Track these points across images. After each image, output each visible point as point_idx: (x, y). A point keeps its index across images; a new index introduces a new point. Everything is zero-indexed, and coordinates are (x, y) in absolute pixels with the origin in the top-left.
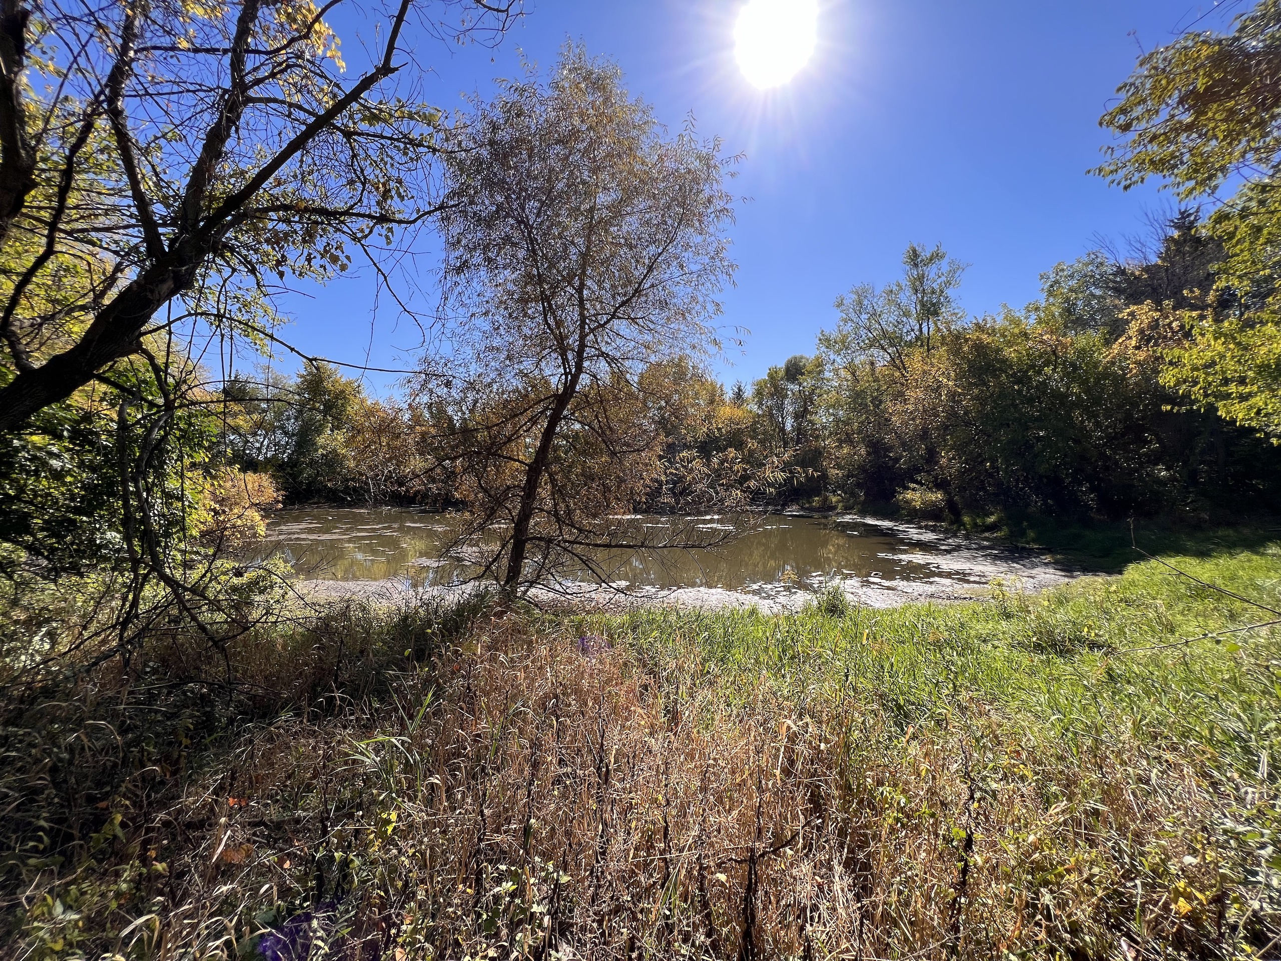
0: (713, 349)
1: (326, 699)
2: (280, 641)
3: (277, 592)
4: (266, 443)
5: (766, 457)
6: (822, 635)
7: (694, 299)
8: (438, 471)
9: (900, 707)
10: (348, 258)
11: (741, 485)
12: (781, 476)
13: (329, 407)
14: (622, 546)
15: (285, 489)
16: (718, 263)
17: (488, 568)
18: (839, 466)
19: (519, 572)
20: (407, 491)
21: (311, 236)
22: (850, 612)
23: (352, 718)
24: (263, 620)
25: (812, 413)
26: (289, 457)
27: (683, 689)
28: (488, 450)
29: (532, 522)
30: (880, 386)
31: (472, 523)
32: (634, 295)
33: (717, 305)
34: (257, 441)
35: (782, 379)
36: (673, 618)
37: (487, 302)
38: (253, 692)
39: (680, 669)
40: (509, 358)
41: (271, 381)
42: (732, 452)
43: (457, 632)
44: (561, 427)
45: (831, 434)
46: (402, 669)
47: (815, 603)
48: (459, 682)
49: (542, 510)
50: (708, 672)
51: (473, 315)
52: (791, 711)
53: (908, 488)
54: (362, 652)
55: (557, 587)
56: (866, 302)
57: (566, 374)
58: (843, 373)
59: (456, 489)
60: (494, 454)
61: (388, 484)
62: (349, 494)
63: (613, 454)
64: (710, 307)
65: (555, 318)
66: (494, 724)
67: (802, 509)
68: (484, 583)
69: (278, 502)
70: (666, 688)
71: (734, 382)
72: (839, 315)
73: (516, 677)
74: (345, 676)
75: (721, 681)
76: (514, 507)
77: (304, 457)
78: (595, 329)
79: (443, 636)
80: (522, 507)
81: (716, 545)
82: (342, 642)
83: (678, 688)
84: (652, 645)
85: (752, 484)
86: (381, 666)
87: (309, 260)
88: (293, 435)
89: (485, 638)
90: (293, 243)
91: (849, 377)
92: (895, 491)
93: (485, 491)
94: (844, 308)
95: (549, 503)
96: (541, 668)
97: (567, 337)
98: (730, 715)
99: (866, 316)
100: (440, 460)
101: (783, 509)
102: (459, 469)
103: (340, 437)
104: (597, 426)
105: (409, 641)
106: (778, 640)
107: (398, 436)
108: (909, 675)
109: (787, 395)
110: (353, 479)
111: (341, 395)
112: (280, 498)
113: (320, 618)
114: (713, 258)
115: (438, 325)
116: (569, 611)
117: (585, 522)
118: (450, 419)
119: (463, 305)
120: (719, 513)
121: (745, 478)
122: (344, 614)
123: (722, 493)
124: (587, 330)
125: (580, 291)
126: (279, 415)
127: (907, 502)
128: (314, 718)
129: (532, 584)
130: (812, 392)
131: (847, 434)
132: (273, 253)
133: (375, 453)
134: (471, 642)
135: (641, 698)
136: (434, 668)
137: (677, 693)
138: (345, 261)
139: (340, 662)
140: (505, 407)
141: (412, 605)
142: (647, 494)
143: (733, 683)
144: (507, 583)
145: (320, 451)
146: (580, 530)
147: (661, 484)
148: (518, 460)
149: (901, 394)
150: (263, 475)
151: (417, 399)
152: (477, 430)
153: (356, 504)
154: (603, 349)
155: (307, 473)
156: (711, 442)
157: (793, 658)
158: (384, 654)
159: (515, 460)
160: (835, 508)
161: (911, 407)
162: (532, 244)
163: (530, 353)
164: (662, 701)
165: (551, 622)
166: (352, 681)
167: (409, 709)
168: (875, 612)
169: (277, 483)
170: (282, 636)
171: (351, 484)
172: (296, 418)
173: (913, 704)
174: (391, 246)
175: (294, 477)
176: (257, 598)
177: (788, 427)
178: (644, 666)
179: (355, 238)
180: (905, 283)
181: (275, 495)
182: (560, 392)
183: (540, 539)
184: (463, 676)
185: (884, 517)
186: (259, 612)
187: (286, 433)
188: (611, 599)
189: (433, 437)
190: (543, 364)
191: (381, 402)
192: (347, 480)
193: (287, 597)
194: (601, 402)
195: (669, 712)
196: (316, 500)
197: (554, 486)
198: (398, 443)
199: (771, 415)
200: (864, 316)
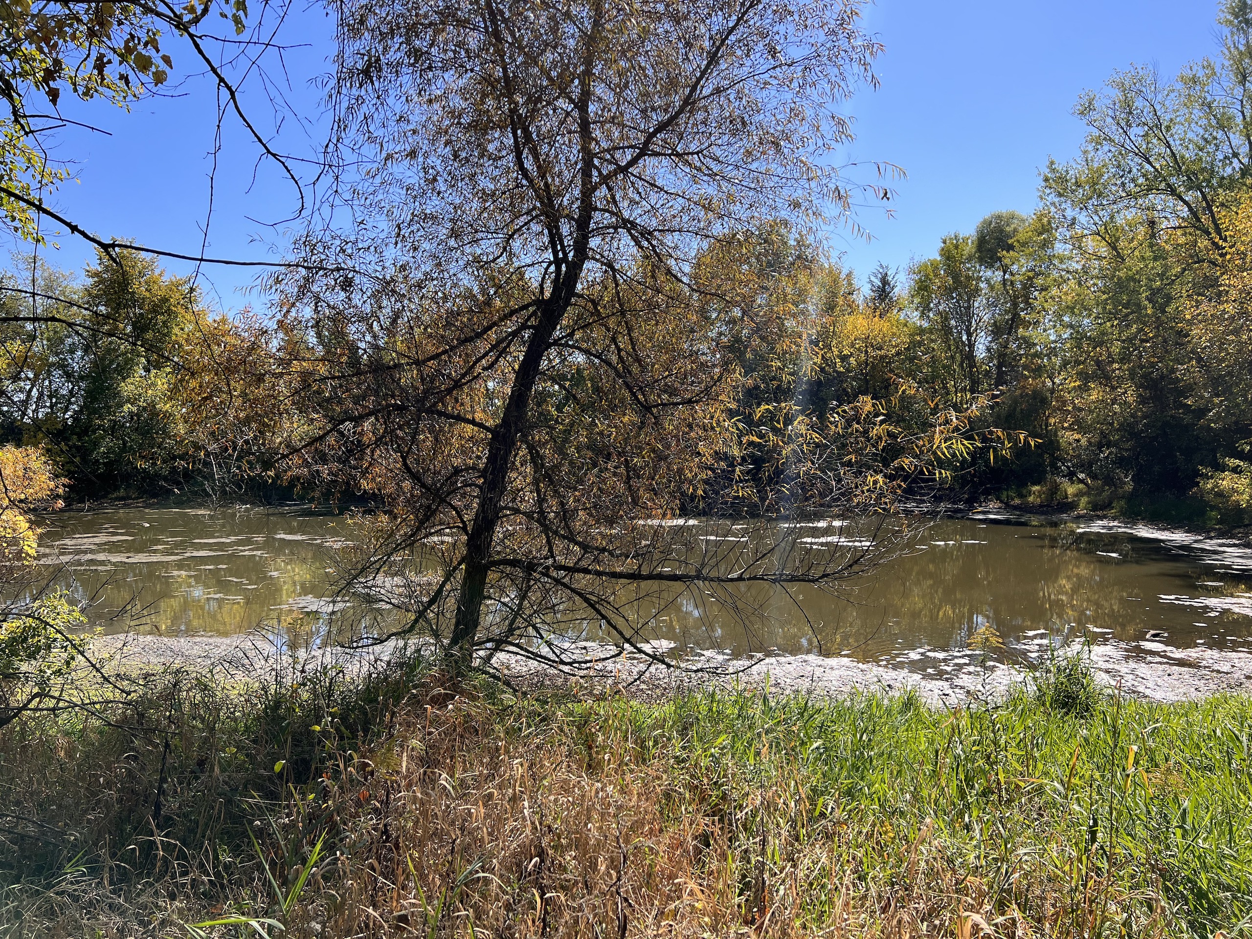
0: (830, 209)
1: (141, 845)
2: (62, 741)
3: (58, 656)
4: (35, 393)
5: (934, 412)
6: (1046, 750)
7: (795, 113)
8: (331, 440)
9: (1201, 895)
10: (167, 60)
11: (886, 465)
12: (962, 447)
13: (141, 327)
14: (661, 577)
15: (69, 474)
16: (843, 43)
17: (421, 614)
18: (1080, 426)
19: (476, 624)
20: (278, 476)
21: (102, 24)
22: (1102, 705)
23: (183, 880)
24: (32, 706)
25: (1027, 324)
26: (76, 419)
27: (774, 844)
28: (420, 401)
29: (499, 532)
30: (1166, 268)
31: (392, 534)
32: (681, 110)
33: (841, 123)
34: (21, 390)
35: (970, 259)
36: (757, 710)
37: (414, 132)
38: (19, 829)
39: (769, 806)
40: (455, 234)
41: (40, 282)
42: (866, 403)
43: (366, 731)
44: (551, 359)
45: (1065, 364)
46: (271, 795)
47: (1032, 688)
48: (368, 823)
49: (517, 511)
50: (823, 815)
51: (389, 157)
52: (981, 894)
53: (1223, 468)
54: (201, 763)
55: (545, 650)
56: (1139, 103)
57: (557, 262)
58: (1090, 244)
59: (365, 473)
60: (431, 411)
61: (245, 466)
62: (178, 484)
63: (647, 408)
64: (827, 128)
65: (536, 156)
66: (429, 899)
67: (1008, 507)
68: (413, 642)
69: (58, 496)
70: (744, 841)
71: (873, 267)
72: (1083, 130)
73: (470, 814)
74: (171, 805)
75: (849, 832)
76: (467, 507)
77: (101, 417)
78: (609, 176)
79: (342, 738)
80: (482, 505)
81: (837, 576)
82: (167, 746)
83: (764, 842)
84: (717, 761)
85: (907, 462)
86: (234, 790)
87: (100, 65)
88: (82, 378)
89: (414, 742)
90: (74, 37)
91: (1104, 251)
92: (1197, 474)
93: (416, 477)
94: (1094, 115)
95: (530, 497)
96: (514, 799)
97: (560, 194)
98: (865, 897)
99: (1140, 131)
100: (336, 422)
101: (971, 508)
102: (368, 437)
103: (161, 381)
104: (614, 359)
105: (282, 745)
106: (957, 757)
107: (260, 379)
108: (1221, 834)
109: (977, 290)
110: (182, 458)
111: (162, 307)
112: (61, 491)
113: (129, 703)
114: (834, 32)
115: (327, 180)
116: (565, 696)
117: (594, 531)
118: (353, 348)
119: (372, 139)
120: (842, 517)
121: (893, 451)
122: (171, 694)
123: (849, 479)
124: (595, 179)
125: (582, 105)
126: (55, 343)
127: (1220, 494)
128: (121, 880)
129: (499, 644)
130: (1029, 284)
131: (1098, 363)
132: (40, 57)
133: (220, 410)
134: (390, 750)
135: (697, 857)
136: (325, 794)
137: (763, 853)
138: (163, 66)
139: (163, 780)
140: (448, 325)
141: (288, 681)
142: (706, 482)
143: (870, 836)
144: (454, 642)
145: (127, 407)
146: (585, 547)
147: (731, 462)
148: (473, 422)
149: (1212, 282)
150: (31, 450)
151: (293, 313)
152: (397, 366)
153: (189, 500)
154: (626, 214)
155: (106, 445)
156: (829, 382)
157: (986, 793)
158: (239, 768)
159: (468, 421)
160: (1072, 506)
161: (1230, 308)
162: (494, 21)
163: (491, 224)
164: (734, 865)
165: (532, 714)
166: (186, 816)
167: (282, 867)
168: (1154, 707)
169: (56, 463)
170: (67, 734)
171: (180, 464)
172: (87, 350)
173: (1228, 888)
174: (245, 36)
175: (84, 453)
176: (24, 667)
177: (980, 352)
178: (702, 800)
179: (180, 25)
180: (1222, 62)
181: (52, 484)
182: (547, 294)
183: (514, 563)
184: (376, 810)
185: (1174, 524)
186: (27, 690)
187: (68, 376)
188: (641, 674)
189: (324, 379)
190: (516, 244)
191: (230, 316)
192: (174, 458)
193: (73, 664)
194: (623, 313)
195: (747, 886)
196: (122, 492)
197: (537, 467)
198: (260, 392)
199: (946, 331)
200: (1136, 131)
